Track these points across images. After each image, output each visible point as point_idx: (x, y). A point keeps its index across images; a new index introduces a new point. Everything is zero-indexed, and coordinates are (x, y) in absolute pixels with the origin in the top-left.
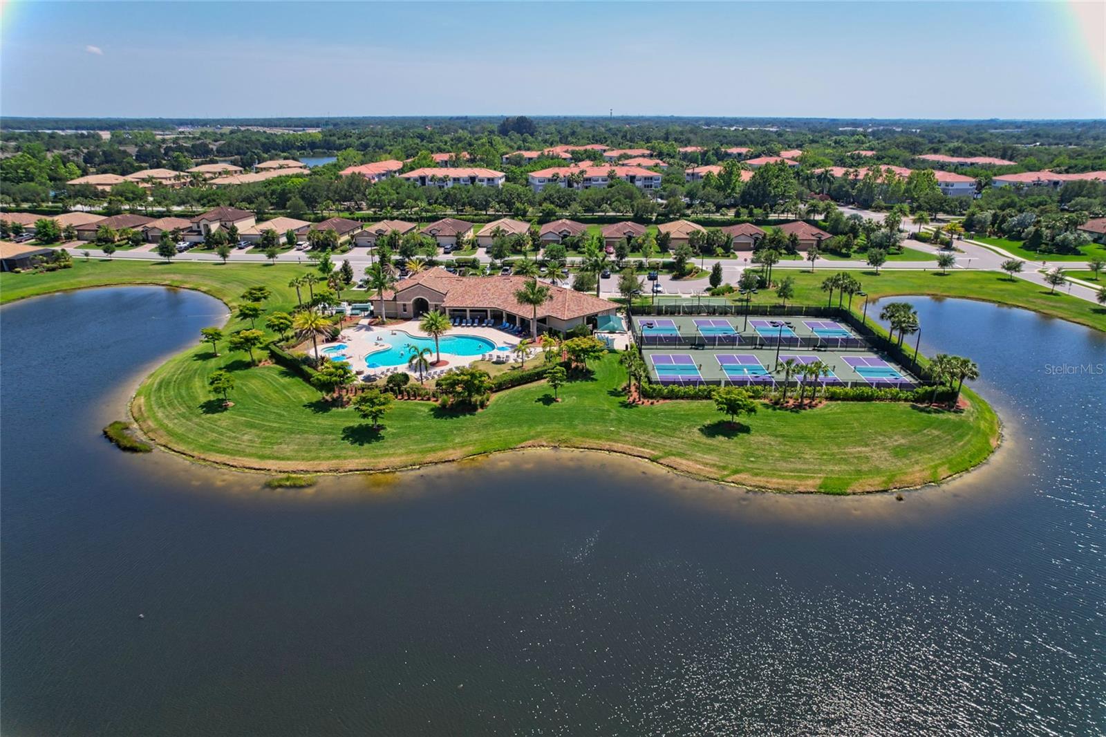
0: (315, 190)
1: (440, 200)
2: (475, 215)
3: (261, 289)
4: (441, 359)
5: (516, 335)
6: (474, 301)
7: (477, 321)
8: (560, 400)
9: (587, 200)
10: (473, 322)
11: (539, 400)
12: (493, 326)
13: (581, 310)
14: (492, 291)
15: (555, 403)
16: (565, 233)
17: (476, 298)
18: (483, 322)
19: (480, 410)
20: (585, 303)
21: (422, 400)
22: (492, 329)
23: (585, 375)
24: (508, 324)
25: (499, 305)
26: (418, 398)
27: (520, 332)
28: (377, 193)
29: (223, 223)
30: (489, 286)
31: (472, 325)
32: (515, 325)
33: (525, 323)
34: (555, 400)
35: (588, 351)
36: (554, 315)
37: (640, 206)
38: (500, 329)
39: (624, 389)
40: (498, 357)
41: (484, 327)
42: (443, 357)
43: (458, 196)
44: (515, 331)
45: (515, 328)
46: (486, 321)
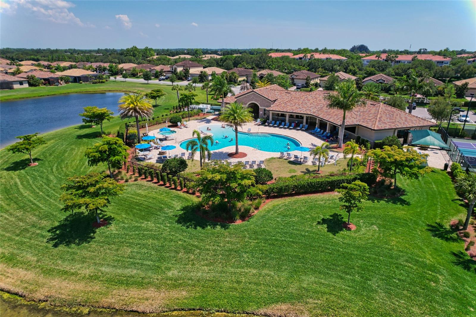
0: (241, 59)
1: (306, 66)
2: (324, 73)
3: (158, 91)
4: (240, 151)
5: (324, 140)
6: (294, 108)
7: (293, 124)
8: (353, 227)
9: (398, 69)
10: (290, 125)
11: (324, 221)
12: (306, 130)
13: (393, 123)
14: (311, 101)
15: (344, 232)
16: (381, 81)
17: (297, 106)
18: (299, 126)
19: (239, 222)
20: (398, 117)
21: (187, 192)
22: (305, 133)
23: (394, 194)
24: (319, 130)
25: (314, 113)
26: (185, 190)
27: (328, 137)
28: (272, 61)
29: (185, 68)
30: (310, 98)
31: (288, 128)
32: (325, 130)
33: (334, 129)
34: (345, 226)
35: (402, 165)
36: (364, 124)
37: (438, 71)
38: (311, 134)
39: (455, 228)
40: (296, 157)
41: (298, 130)
42: (242, 149)
43: (316, 64)
44: (323, 136)
45: (325, 133)
46: (301, 125)
